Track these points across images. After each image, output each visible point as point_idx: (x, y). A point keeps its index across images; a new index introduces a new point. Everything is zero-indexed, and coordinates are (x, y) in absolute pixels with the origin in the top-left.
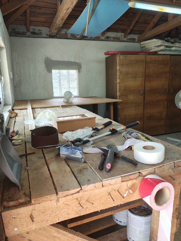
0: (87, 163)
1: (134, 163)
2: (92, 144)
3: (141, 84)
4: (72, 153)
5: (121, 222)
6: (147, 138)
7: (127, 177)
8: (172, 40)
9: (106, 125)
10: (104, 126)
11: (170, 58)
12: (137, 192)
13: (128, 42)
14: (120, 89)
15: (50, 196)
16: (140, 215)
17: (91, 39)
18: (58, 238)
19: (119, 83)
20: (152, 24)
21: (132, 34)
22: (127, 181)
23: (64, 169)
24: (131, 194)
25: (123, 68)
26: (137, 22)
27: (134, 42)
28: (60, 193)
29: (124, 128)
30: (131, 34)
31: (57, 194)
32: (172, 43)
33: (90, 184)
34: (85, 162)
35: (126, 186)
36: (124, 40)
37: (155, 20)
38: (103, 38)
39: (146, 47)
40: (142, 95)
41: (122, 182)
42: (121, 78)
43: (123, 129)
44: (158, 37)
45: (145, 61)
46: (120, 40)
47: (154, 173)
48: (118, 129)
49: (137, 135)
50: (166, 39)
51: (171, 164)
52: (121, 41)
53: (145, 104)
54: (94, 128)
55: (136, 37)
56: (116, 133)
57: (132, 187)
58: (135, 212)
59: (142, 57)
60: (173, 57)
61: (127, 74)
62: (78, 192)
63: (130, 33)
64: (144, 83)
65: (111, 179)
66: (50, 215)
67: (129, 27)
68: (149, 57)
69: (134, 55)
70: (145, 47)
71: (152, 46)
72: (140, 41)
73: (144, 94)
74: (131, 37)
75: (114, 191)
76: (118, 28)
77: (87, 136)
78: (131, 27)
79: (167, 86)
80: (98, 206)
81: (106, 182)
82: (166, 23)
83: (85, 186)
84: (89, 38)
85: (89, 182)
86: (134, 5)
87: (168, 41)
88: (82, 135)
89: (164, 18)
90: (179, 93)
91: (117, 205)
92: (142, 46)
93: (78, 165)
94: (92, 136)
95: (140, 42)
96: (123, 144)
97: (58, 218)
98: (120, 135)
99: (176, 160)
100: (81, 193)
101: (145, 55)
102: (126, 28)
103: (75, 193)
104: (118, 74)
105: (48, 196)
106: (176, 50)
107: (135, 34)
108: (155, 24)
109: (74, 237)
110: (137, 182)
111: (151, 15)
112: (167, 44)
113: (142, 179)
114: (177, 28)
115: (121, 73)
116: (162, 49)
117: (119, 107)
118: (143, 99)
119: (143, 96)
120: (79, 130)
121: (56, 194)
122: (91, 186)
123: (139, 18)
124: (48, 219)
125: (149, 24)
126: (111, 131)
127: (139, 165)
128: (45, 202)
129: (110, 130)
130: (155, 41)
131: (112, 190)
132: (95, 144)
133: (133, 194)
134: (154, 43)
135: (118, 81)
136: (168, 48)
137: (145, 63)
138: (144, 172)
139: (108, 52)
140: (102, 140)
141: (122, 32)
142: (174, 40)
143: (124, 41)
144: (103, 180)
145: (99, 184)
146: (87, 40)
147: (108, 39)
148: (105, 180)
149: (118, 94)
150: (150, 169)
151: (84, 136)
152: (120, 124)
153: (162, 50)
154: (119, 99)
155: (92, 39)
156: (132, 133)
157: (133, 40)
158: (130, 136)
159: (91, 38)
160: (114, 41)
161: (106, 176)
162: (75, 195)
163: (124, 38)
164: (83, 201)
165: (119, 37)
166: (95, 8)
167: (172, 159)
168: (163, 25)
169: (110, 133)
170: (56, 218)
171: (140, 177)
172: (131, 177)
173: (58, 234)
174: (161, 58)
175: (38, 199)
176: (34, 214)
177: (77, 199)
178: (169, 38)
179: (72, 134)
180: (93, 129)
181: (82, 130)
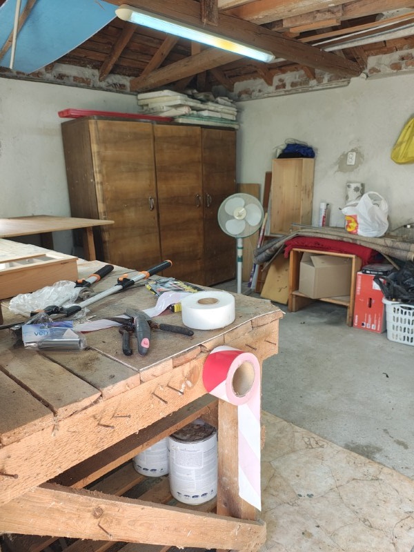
0: (94, 350)
1: (188, 333)
2: (88, 314)
3: (150, 186)
4: (53, 336)
5: (155, 470)
6: (195, 288)
7: (182, 357)
8: (201, 96)
9: (103, 274)
10: (98, 275)
11: (202, 131)
12: (200, 382)
13: (110, 91)
14: (103, 196)
15: (40, 419)
16: (194, 440)
17: (19, 76)
18: (58, 510)
19: (102, 183)
20: (157, 59)
21: (118, 74)
22: (182, 364)
23: (46, 370)
24: (189, 388)
25: (106, 148)
26: (127, 48)
27: (123, 93)
28: (61, 411)
29: (145, 276)
30: (114, 74)
31: (55, 413)
32: (202, 101)
33: (117, 382)
34: (87, 349)
35: (181, 375)
36: (101, 86)
37: (165, 49)
38: (49, 76)
39: (150, 106)
40: (153, 209)
41: (175, 367)
42: (104, 172)
43: (144, 278)
44: (174, 86)
45: (152, 136)
46: (91, 85)
47: (223, 344)
48: (134, 279)
49: (175, 284)
50: (190, 92)
51: (247, 324)
52: (94, 88)
53: (163, 229)
54: (80, 281)
55: (126, 81)
56: (132, 286)
57: (191, 376)
58: (185, 438)
59: (144, 127)
60: (206, 131)
61: (117, 163)
62: (96, 402)
63: (112, 72)
64: (154, 183)
65: (154, 366)
66: (42, 461)
67: (110, 57)
68: (161, 129)
69: (128, 122)
70: (147, 105)
71: (163, 104)
72: (136, 91)
73: (157, 207)
74: (115, 81)
75: (161, 388)
76: (85, 57)
77: (68, 300)
78: (115, 59)
79: (200, 191)
80: (135, 423)
81: (146, 373)
82: (187, 59)
83: (109, 387)
84: (15, 74)
85: (113, 379)
86: (130, 16)
87: (192, 97)
88: (57, 299)
89: (182, 48)
90: (225, 204)
91: (167, 414)
92: (142, 102)
93: (75, 356)
94: (80, 299)
95: (135, 93)
96: (154, 305)
97: (59, 465)
98: (139, 289)
99: (254, 316)
100: (102, 404)
101: (150, 124)
102: (103, 59)
103: (91, 405)
104: (96, 162)
105: (36, 422)
106: (210, 118)
107: (124, 75)
108: (166, 59)
109: (90, 500)
110: (199, 363)
111: (154, 38)
112: (192, 103)
113: (207, 358)
114: (208, 73)
115: (103, 160)
116: (184, 113)
117: (106, 237)
118: (156, 219)
119: (155, 210)
120: (46, 290)
121: (52, 414)
122: (120, 385)
123: (131, 41)
124: (38, 471)
125: (153, 56)
126: (120, 283)
127: (196, 334)
128: (32, 436)
129: (118, 281)
130: (167, 94)
131: (157, 387)
132: (94, 313)
133: (193, 387)
134: (165, 98)
135: (98, 178)
136: (195, 112)
137: (152, 140)
138: (208, 345)
139: (68, 111)
140: (105, 303)
141: (95, 67)
142: (205, 96)
143: (100, 88)
144: (141, 370)
145: (134, 379)
146: (9, 78)
147: (62, 79)
148: (144, 370)
149: (101, 207)
150: (216, 338)
151: (62, 301)
152: (131, 270)
153: (184, 115)
154: (105, 219)
155: (21, 75)
156: (165, 283)
157: (120, 89)
158: (163, 289)
159: (18, 73)
160: (77, 86)
161: (143, 362)
162: (90, 409)
163: (100, 81)
164: (107, 417)
165: (87, 79)
166: (34, 7)
167: (247, 315)
168: (182, 62)
169: (120, 287)
170: (55, 465)
171: (202, 354)
172: (189, 355)
173: (57, 502)
174: (183, 131)
175: (16, 430)
176: (9, 467)
177: (94, 417)
178: (195, 91)
179: (34, 298)
180: (78, 285)
181: (52, 289)
